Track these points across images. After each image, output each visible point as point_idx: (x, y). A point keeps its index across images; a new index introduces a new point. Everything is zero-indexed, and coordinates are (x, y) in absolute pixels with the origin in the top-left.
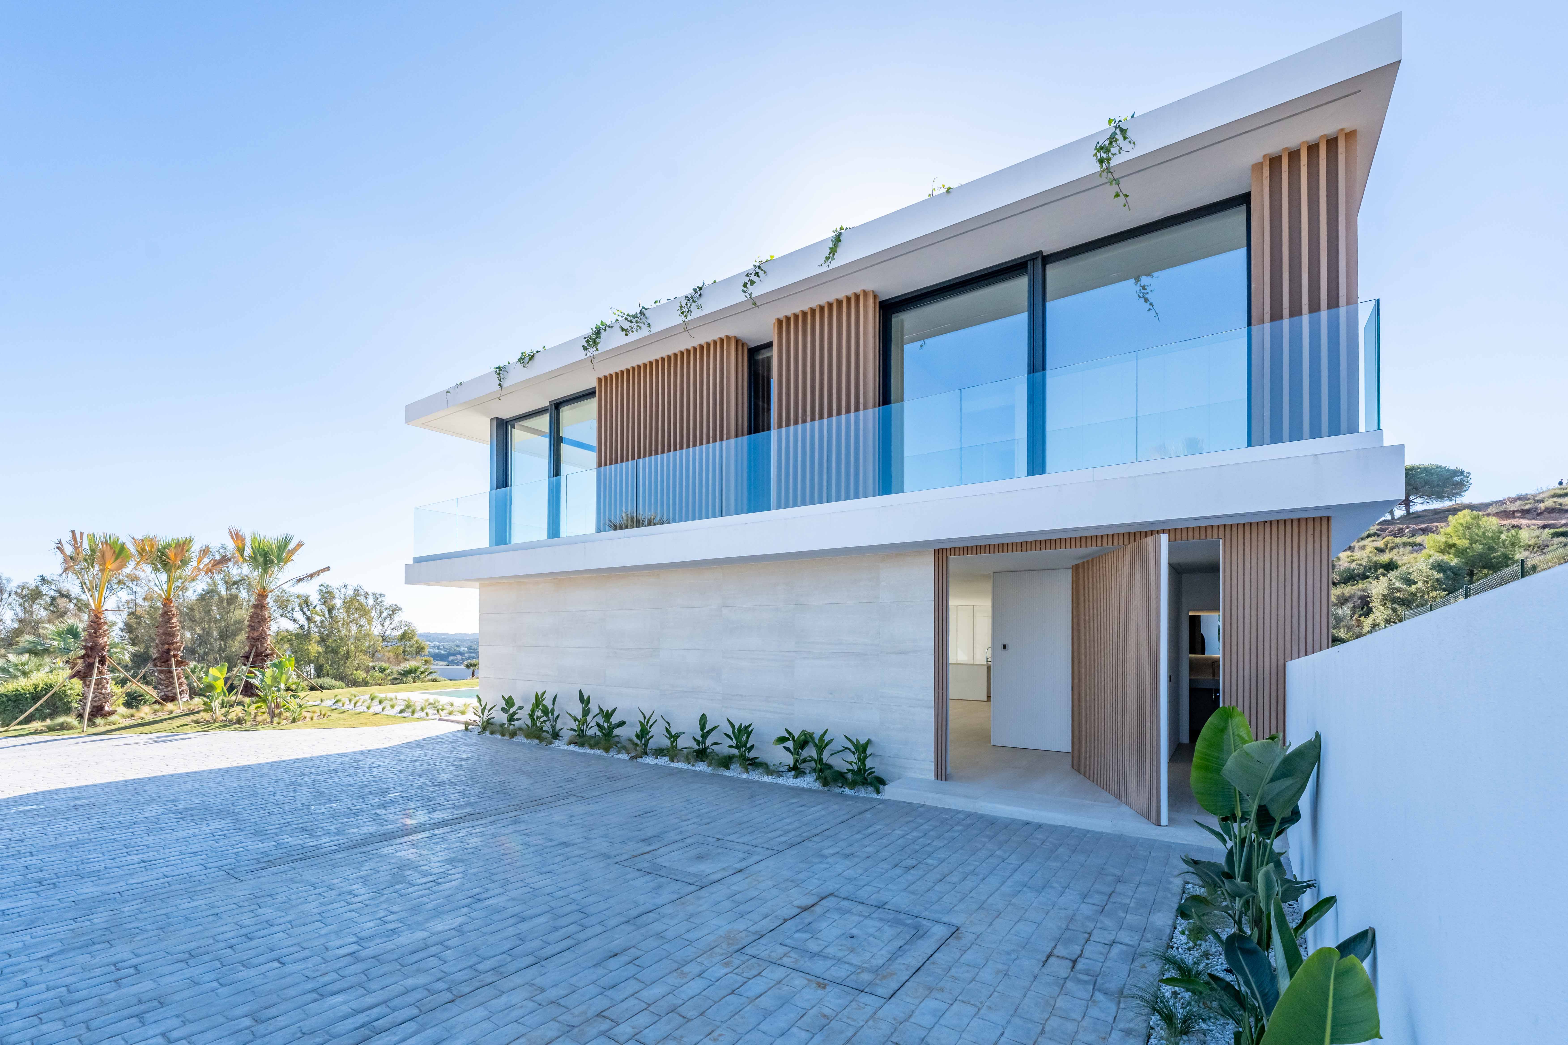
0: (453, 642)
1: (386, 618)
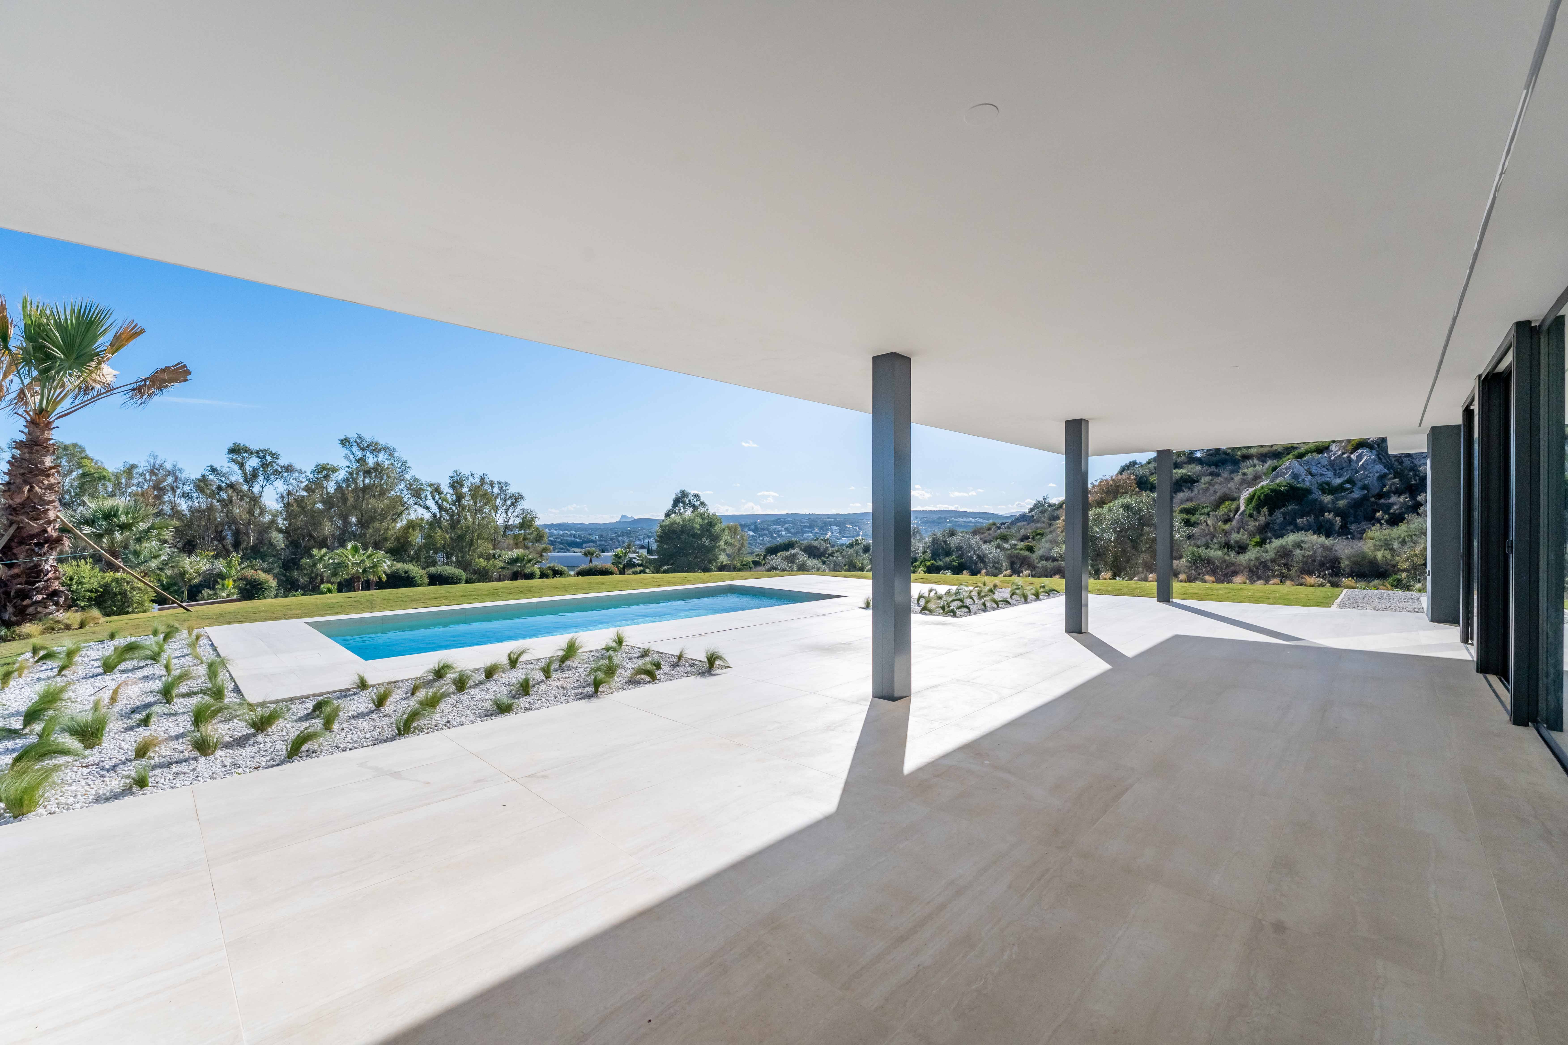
0: (587, 531)
1: (510, 506)
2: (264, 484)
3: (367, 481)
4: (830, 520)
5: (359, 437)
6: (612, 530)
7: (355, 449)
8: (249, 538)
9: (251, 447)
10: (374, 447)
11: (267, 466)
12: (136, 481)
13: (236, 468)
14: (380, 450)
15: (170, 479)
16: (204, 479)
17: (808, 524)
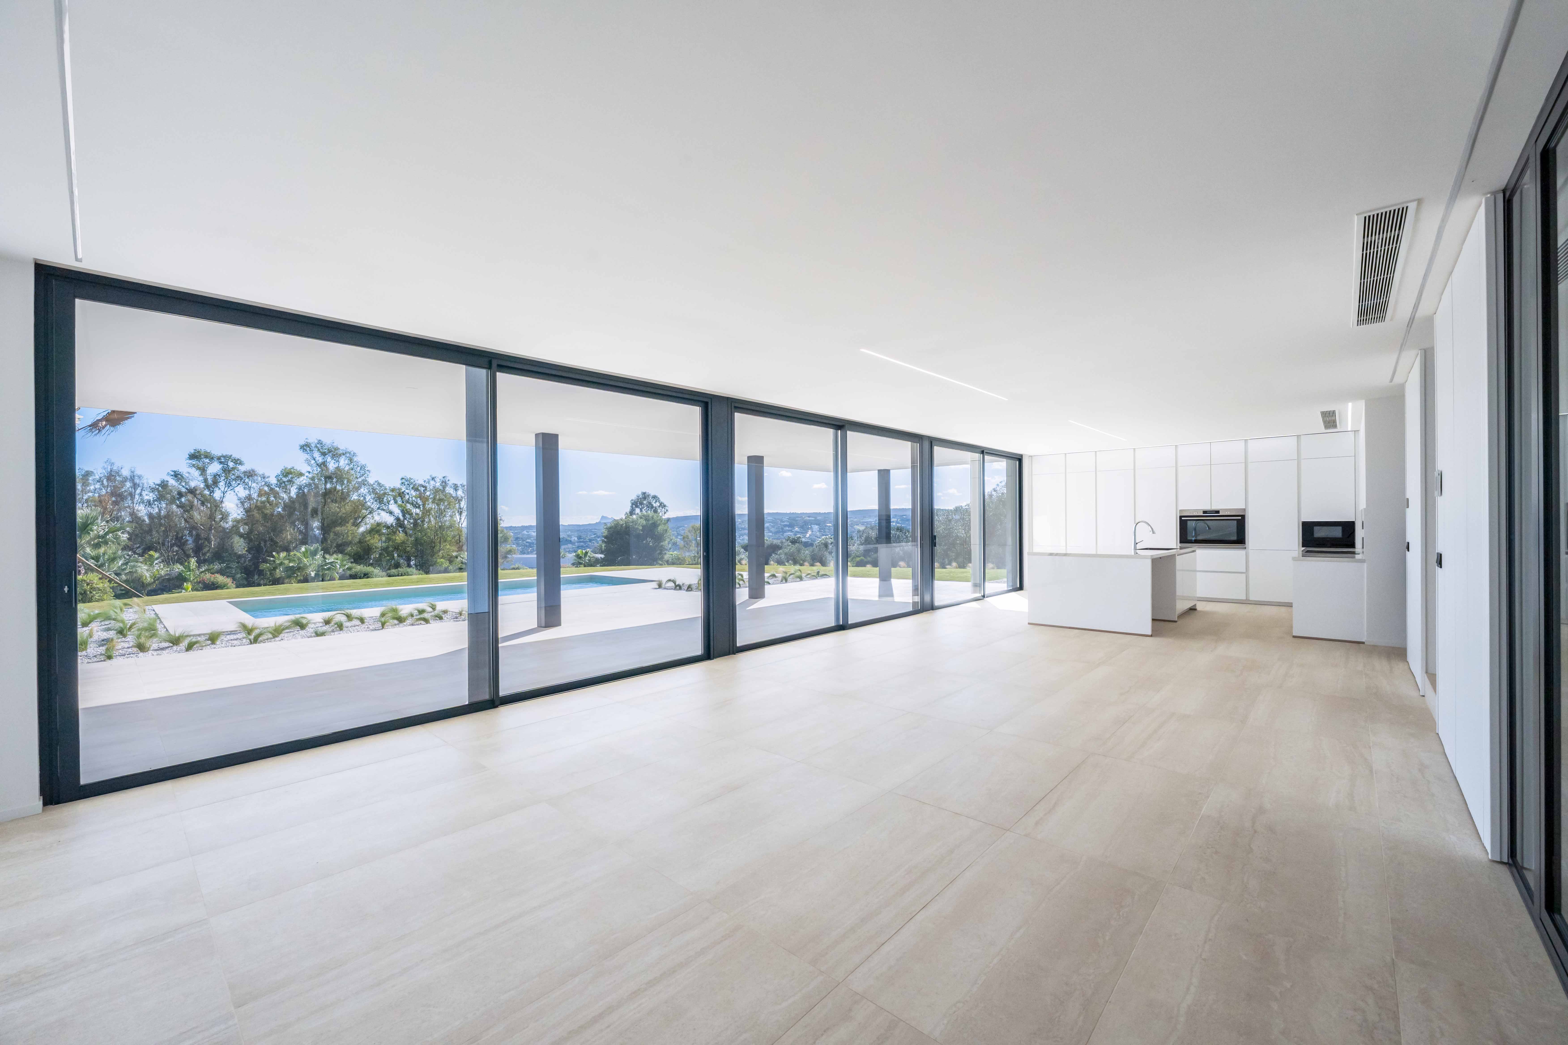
2: (225, 490)
3: (329, 486)
4: (810, 518)
5: (320, 442)
6: (592, 532)
7: (317, 455)
8: (210, 543)
9: (213, 452)
10: (335, 453)
11: (229, 471)
12: (92, 488)
13: (196, 473)
14: (340, 455)
15: (128, 484)
16: (164, 485)
17: (788, 523)
